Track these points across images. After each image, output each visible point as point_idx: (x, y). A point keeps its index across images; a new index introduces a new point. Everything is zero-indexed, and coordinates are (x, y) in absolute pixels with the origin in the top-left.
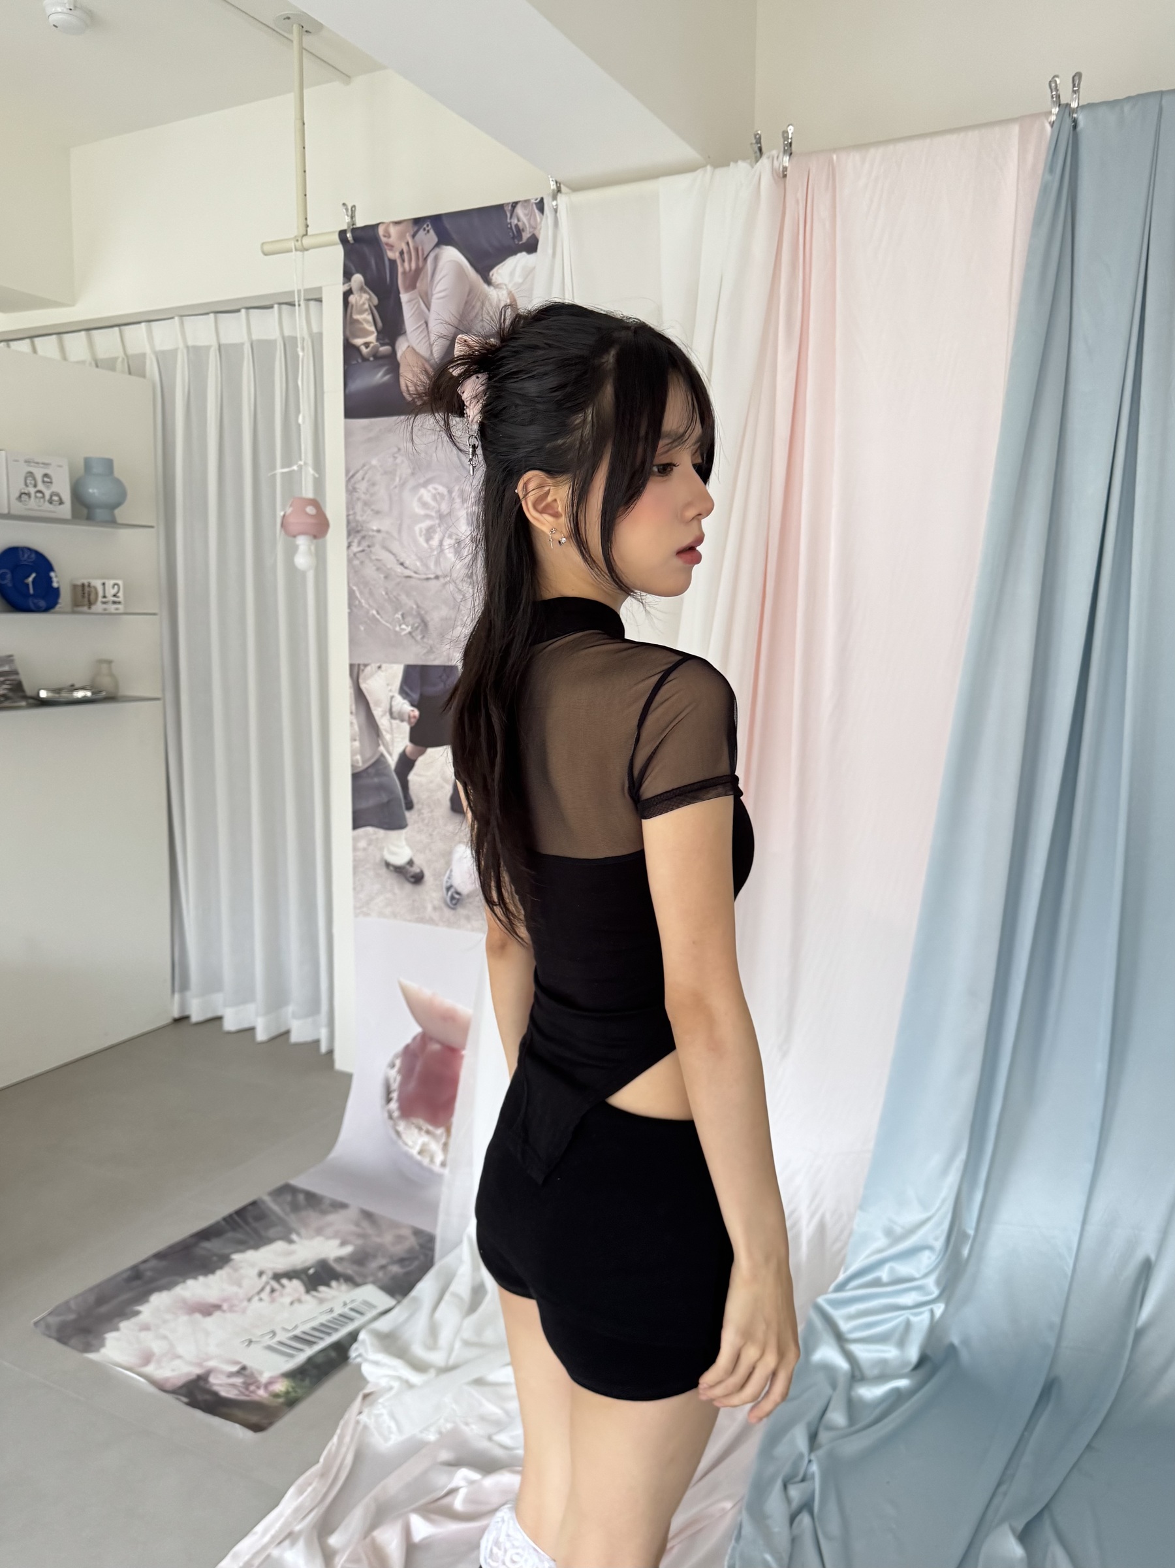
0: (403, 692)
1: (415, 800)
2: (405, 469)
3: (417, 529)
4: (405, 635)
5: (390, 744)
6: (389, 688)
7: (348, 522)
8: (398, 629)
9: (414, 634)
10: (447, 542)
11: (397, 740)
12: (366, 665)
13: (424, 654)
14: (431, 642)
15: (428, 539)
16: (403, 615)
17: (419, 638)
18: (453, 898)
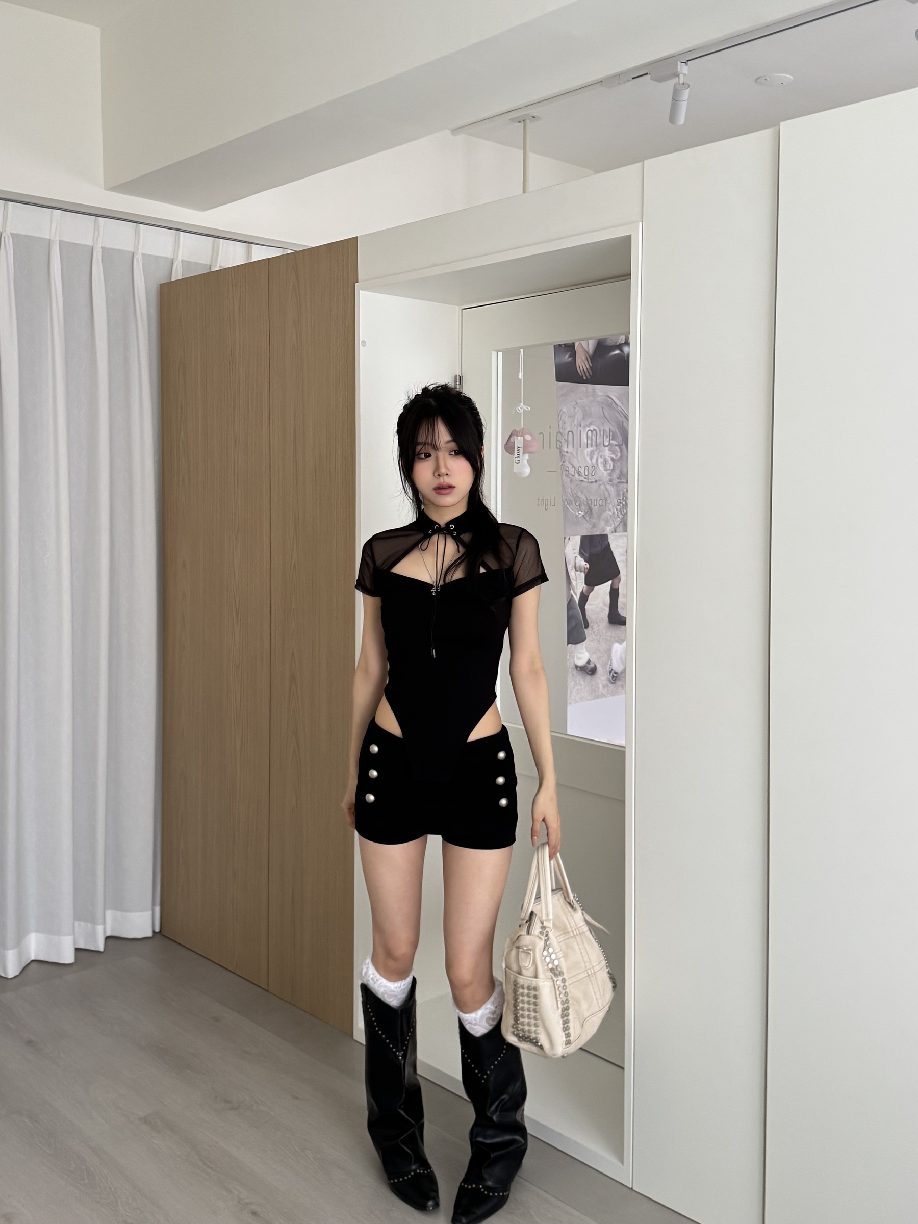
0: (581, 554)
1: (589, 621)
2: (579, 416)
3: (586, 452)
4: (581, 517)
5: (576, 587)
6: (574, 551)
8: (577, 514)
9: (585, 517)
10: (600, 460)
11: (579, 585)
13: (591, 529)
14: (594, 521)
15: (591, 459)
17: (588, 518)
18: (613, 677)
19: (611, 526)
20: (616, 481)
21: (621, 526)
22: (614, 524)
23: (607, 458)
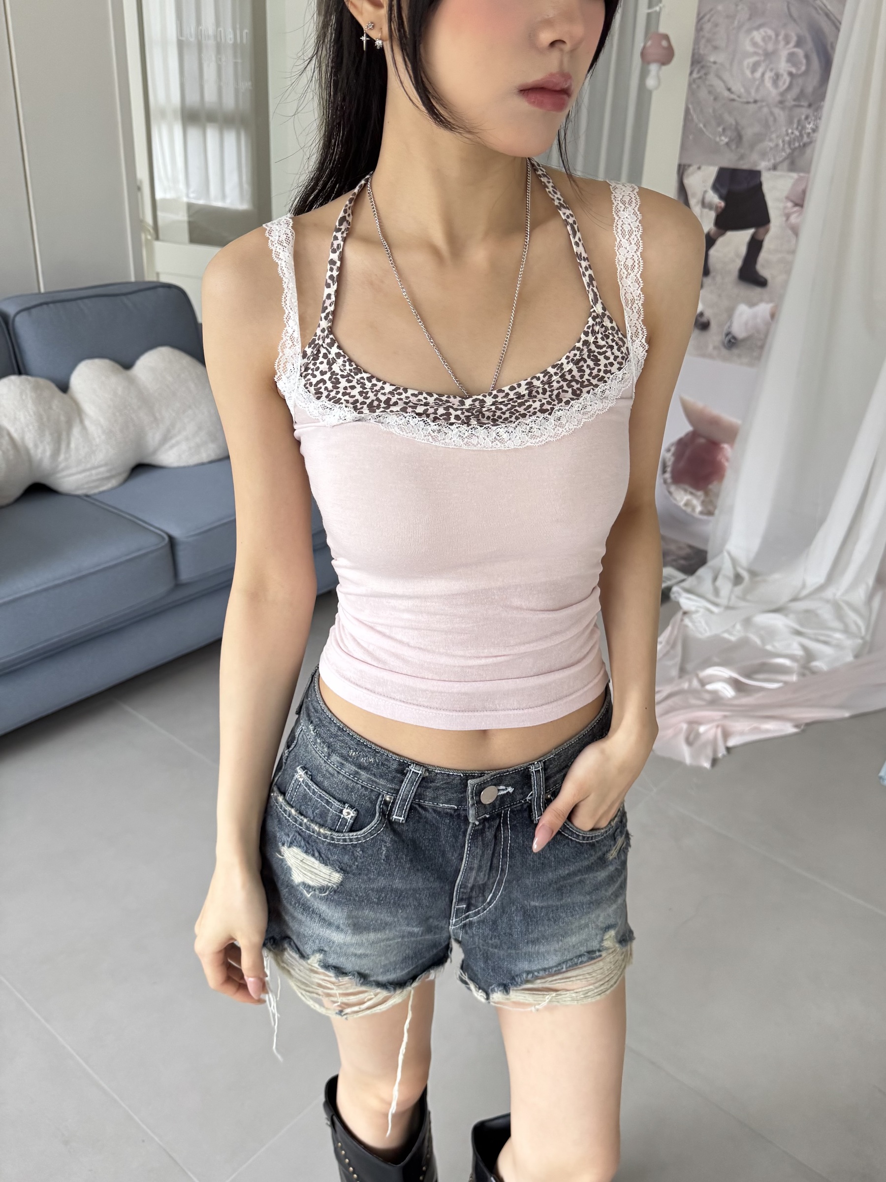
1: (712, 269)
2: (743, 13)
3: (745, 63)
4: (723, 144)
7: (693, 55)
8: (718, 139)
9: (730, 144)
10: (769, 75)
12: (689, 166)
13: (736, 160)
14: (742, 151)
15: (753, 71)
16: (724, 130)
17: (734, 147)
18: (730, 341)
19: (769, 160)
20: (790, 103)
21: (785, 165)
22: (775, 159)
23: (781, 71)
